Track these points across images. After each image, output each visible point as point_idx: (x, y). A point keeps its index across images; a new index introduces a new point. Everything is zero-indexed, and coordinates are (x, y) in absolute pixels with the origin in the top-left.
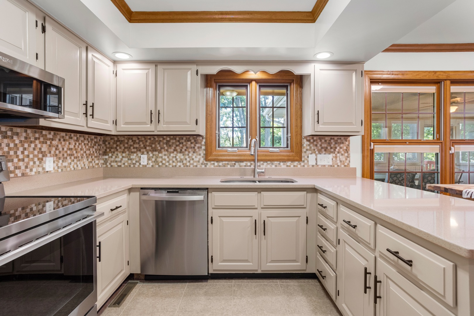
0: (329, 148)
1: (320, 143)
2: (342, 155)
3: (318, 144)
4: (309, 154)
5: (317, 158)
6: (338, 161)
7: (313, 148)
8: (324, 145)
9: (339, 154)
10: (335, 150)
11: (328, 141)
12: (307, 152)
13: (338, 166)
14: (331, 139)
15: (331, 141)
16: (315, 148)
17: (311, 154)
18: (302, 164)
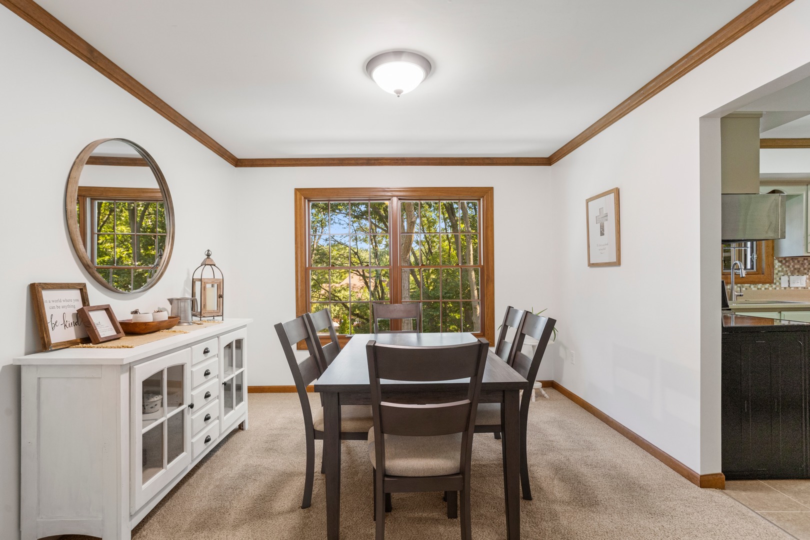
0: (802, 269)
1: (792, 264)
3: (791, 266)
4: (781, 276)
5: (790, 280)
7: (785, 269)
8: (797, 266)
11: (801, 262)
12: (779, 274)
14: (804, 259)
15: (804, 262)
16: (788, 269)
17: (783, 276)
18: (774, 286)
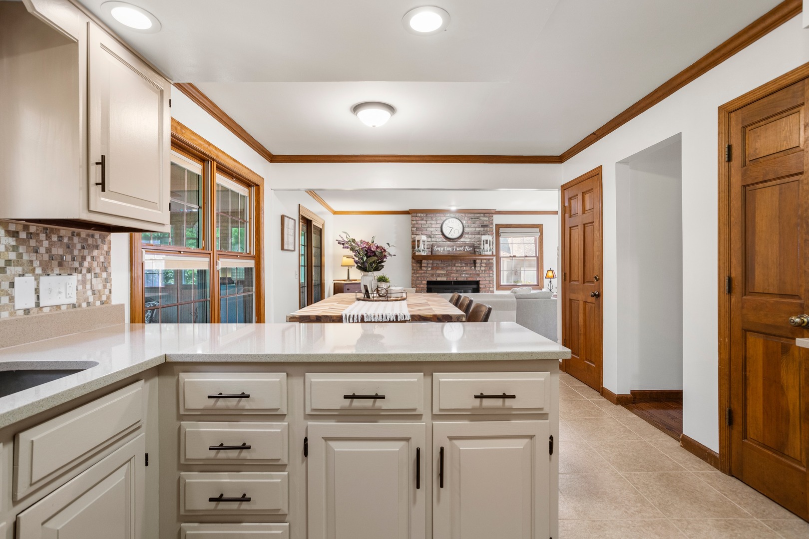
0: (68, 258)
1: (46, 243)
2: (96, 276)
3: (42, 246)
4: (15, 275)
5: (38, 286)
6: (89, 293)
7: (26, 257)
8: (57, 251)
9: (90, 274)
10: (81, 264)
11: (66, 240)
12: (8, 272)
13: (88, 304)
15: (72, 240)
16: (33, 256)
17: (20, 275)
